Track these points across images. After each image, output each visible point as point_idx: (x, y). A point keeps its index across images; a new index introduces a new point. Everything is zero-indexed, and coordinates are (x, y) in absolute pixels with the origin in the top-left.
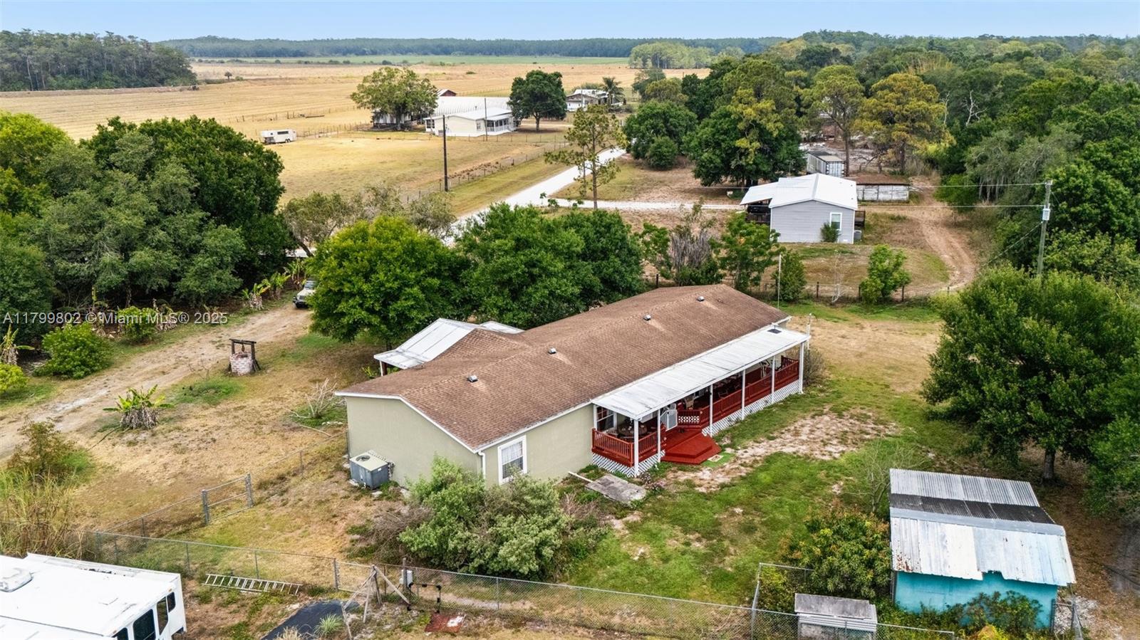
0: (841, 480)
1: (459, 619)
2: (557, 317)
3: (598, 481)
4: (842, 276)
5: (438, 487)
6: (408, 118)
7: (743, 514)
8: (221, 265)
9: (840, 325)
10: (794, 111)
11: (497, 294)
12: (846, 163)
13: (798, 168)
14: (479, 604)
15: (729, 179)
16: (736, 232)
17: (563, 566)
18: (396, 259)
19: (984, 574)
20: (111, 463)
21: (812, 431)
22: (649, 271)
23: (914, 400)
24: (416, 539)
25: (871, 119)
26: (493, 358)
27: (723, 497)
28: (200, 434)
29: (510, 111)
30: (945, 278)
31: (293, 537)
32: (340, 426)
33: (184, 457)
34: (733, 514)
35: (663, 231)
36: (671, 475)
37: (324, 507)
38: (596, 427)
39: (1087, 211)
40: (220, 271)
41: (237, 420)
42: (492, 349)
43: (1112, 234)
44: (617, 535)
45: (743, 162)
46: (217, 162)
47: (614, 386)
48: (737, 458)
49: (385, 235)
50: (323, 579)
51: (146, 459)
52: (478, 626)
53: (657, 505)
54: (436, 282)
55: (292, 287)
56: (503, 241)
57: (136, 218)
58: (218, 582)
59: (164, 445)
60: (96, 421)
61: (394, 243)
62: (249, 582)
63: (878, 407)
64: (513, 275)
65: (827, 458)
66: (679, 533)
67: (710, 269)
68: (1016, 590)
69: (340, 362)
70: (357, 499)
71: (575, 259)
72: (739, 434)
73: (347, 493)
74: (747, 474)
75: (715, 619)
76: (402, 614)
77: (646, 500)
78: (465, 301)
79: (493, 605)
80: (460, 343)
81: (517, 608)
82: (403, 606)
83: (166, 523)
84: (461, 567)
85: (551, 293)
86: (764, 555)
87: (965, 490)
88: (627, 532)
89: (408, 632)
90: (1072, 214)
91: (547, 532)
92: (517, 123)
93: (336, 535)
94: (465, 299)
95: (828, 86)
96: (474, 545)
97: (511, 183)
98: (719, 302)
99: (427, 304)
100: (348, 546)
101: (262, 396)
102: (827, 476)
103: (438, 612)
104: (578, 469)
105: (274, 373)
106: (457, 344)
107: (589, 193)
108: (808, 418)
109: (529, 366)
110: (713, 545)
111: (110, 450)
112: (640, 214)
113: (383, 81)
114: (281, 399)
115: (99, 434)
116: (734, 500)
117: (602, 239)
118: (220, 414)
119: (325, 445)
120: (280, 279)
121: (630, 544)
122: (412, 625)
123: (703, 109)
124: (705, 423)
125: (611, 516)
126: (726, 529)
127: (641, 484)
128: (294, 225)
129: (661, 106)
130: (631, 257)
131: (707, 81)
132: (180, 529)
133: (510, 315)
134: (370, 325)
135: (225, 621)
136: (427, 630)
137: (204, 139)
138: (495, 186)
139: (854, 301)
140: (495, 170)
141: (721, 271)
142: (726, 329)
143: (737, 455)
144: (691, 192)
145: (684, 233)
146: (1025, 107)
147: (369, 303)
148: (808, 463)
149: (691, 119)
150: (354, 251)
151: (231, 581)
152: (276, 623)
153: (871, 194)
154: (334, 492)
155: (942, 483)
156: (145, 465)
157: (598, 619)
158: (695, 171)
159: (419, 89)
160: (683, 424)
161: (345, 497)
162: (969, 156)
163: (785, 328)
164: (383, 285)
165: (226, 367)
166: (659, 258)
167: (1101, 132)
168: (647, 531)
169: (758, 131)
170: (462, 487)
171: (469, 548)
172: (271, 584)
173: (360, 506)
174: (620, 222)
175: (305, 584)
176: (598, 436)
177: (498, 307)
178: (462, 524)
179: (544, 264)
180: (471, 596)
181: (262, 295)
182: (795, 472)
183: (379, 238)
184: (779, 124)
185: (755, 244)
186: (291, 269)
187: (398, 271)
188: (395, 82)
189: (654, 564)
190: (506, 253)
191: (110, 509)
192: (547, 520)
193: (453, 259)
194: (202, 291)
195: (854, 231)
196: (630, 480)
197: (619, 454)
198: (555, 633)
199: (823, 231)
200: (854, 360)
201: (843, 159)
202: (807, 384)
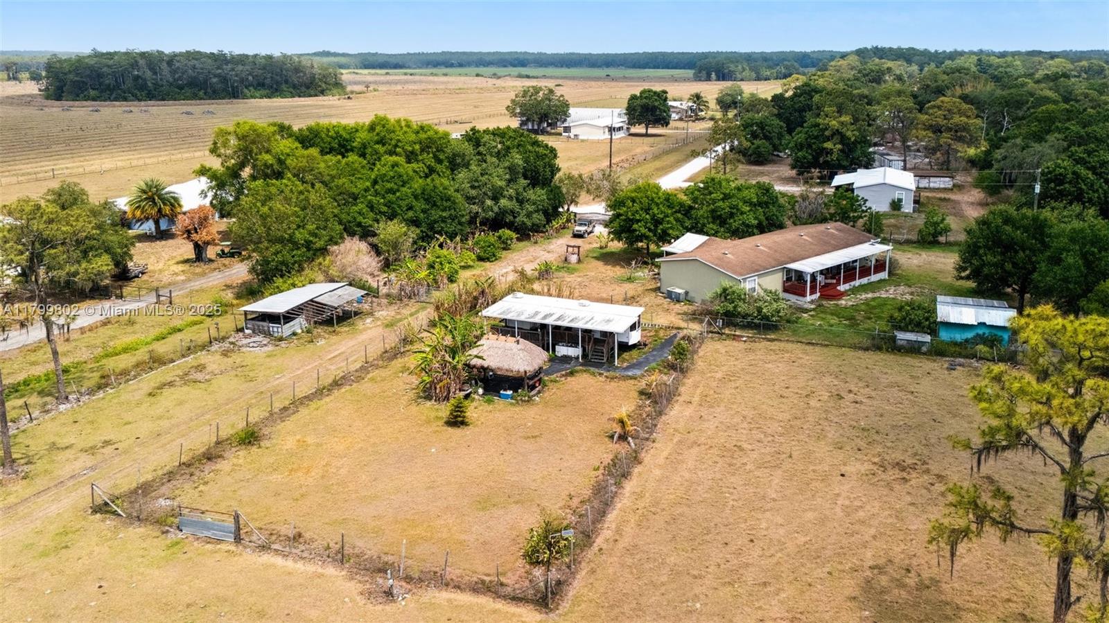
1: (745, 339)
4: (906, 230)
6: (545, 125)
9: (906, 253)
10: (866, 123)
11: (713, 223)
12: (905, 161)
13: (868, 165)
15: (817, 171)
16: (839, 198)
18: (661, 203)
19: (978, 323)
21: (895, 290)
25: (925, 130)
27: (854, 309)
29: (625, 120)
32: (643, 283)
34: (860, 313)
35: (791, 197)
36: (827, 301)
37: (661, 307)
38: (785, 277)
39: (1068, 189)
40: (537, 213)
43: (1083, 204)
44: (806, 318)
45: (828, 159)
48: (858, 298)
52: (754, 340)
53: (822, 310)
54: (679, 216)
57: (499, 182)
64: (721, 213)
65: (904, 300)
66: (835, 318)
68: (992, 331)
70: (674, 304)
71: (753, 206)
72: (857, 290)
74: (864, 302)
77: (816, 308)
80: (704, 243)
82: (719, 334)
87: (973, 302)
88: (810, 317)
90: (1058, 191)
92: (630, 129)
95: (891, 105)
97: (651, 172)
98: (837, 230)
101: (592, 271)
103: (735, 336)
105: (589, 264)
106: (702, 244)
108: (892, 286)
109: (749, 250)
110: (853, 322)
116: (859, 309)
117: (765, 196)
118: (579, 277)
120: (560, 221)
121: (813, 321)
122: (726, 339)
123: (788, 119)
124: (839, 284)
125: (800, 312)
126: (858, 318)
127: (812, 303)
129: (758, 117)
136: (733, 340)
139: (914, 242)
140: (634, 163)
142: (845, 242)
144: (789, 180)
145: (805, 198)
146: (1036, 123)
147: (648, 225)
148: (894, 300)
149: (783, 128)
150: (640, 198)
153: (924, 183)
154: (661, 302)
155: (962, 300)
158: (791, 165)
161: (668, 304)
162: (996, 156)
164: (655, 216)
165: (564, 259)
167: (1081, 140)
168: (820, 317)
169: (839, 137)
173: (678, 307)
176: (786, 285)
179: (739, 207)
181: (556, 229)
184: (855, 132)
185: (852, 205)
187: (662, 209)
189: (826, 326)
190: (718, 201)
194: (529, 224)
195: (913, 205)
196: (807, 301)
197: (798, 291)
199: (891, 203)
201: (903, 158)
202: (890, 273)
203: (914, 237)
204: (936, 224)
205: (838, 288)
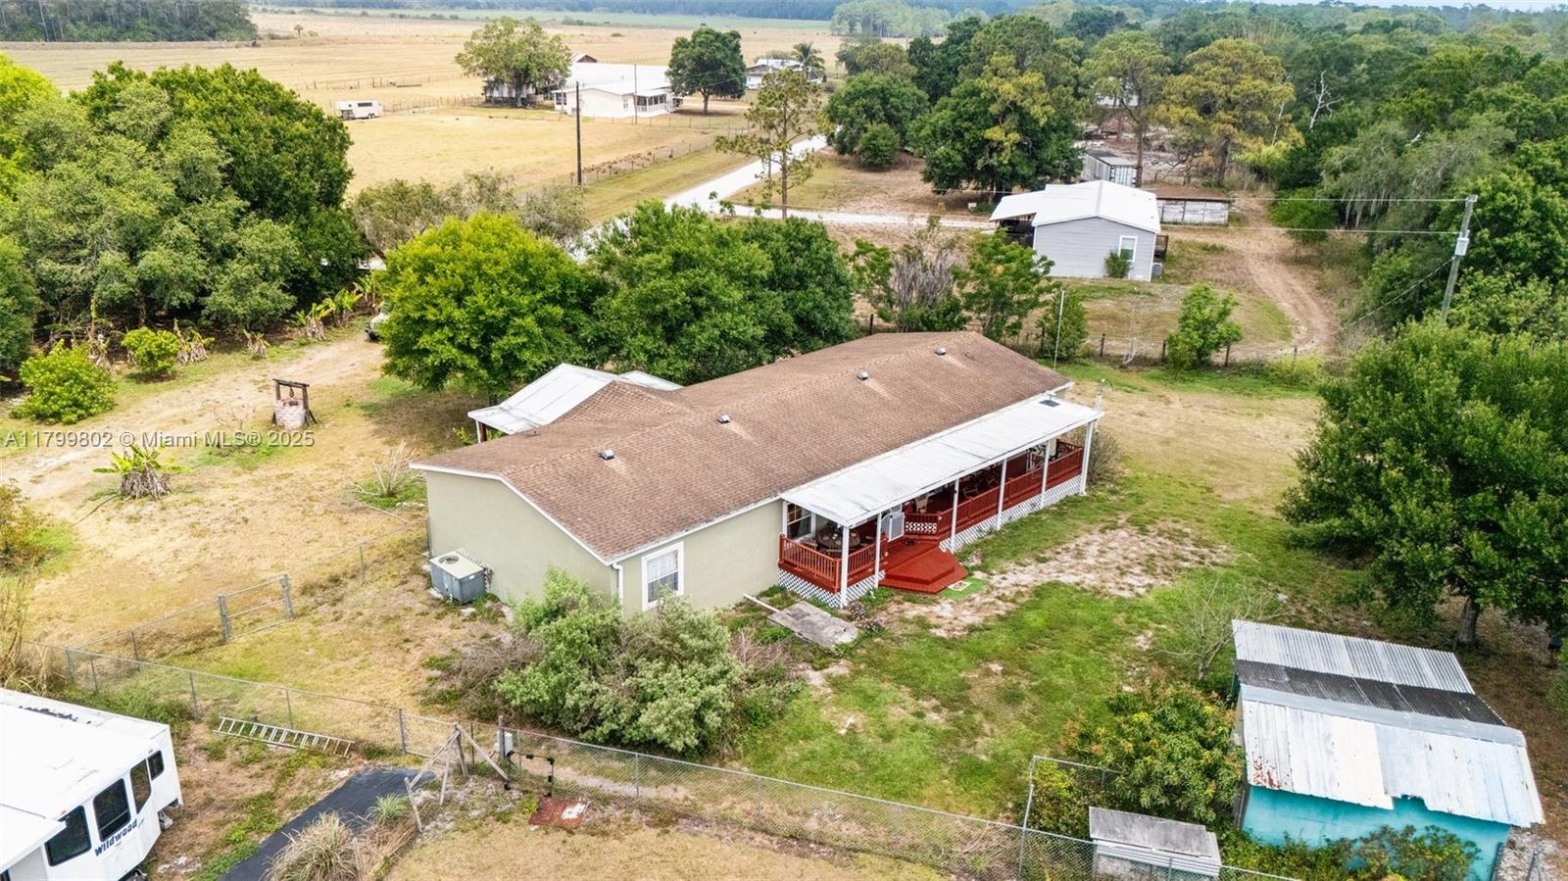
0: (1149, 628)
1: (579, 808)
2: (730, 369)
3: (786, 611)
4: (1136, 328)
5: (554, 613)
6: (531, 91)
7: (1004, 673)
8: (268, 276)
9: (1135, 397)
10: (1071, 89)
11: (645, 333)
12: (1139, 168)
13: (1069, 174)
14: (609, 787)
15: (972, 186)
16: (989, 257)
17: (734, 737)
18: (502, 276)
19: (1395, 800)
20: (103, 545)
21: (1102, 552)
22: (862, 309)
23: (1251, 513)
24: (518, 687)
25: (1183, 105)
26: (638, 425)
27: (971, 645)
28: (227, 511)
29: (669, 84)
30: (1286, 336)
31: (346, 668)
32: (420, 509)
33: (202, 542)
34: (988, 673)
35: (884, 253)
36: (893, 608)
37: (392, 626)
38: (785, 532)
39: (1521, 245)
40: (265, 284)
41: (279, 493)
42: (637, 412)
43: (1554, 281)
44: (815, 695)
45: (994, 161)
46: (255, 130)
47: (814, 475)
48: (992, 587)
49: (485, 239)
50: (384, 734)
51: (151, 541)
52: (607, 821)
53: (874, 653)
54: (558, 311)
55: (365, 309)
56: (654, 256)
57: (144, 204)
58: (235, 729)
59: (177, 523)
60: (88, 485)
61: (498, 253)
62: (280, 733)
63: (1199, 521)
64: (668, 306)
65: (1126, 594)
66: (907, 697)
67: (951, 310)
68: (1442, 825)
69: (426, 418)
70: (439, 617)
71: (758, 286)
72: (993, 550)
73: (425, 608)
74: (1009, 613)
75: (962, 833)
76: (497, 794)
77: (858, 643)
78: (600, 341)
79: (629, 790)
80: (590, 401)
81: (666, 797)
82: (500, 783)
83: (170, 636)
84: (584, 730)
85: (724, 335)
86: (1036, 738)
87: (1353, 659)
88: (829, 690)
89: (505, 822)
90: (1496, 247)
91: (712, 689)
92: (678, 102)
93: (408, 668)
94: (599, 337)
95: (1121, 56)
96: (606, 700)
97: (667, 182)
98: (968, 357)
99: (545, 343)
100: (425, 686)
101: (316, 460)
102: (1128, 621)
103: (549, 795)
104: (758, 591)
105: (336, 429)
106: (586, 401)
107: (776, 197)
108: (1096, 531)
109: (690, 439)
110: (959, 718)
111: (104, 527)
112: (845, 230)
113: (498, 37)
114: (342, 466)
115: (90, 503)
116: (989, 651)
117: (798, 259)
118: (257, 483)
119: (398, 536)
120: (348, 299)
121: (834, 709)
122: (510, 812)
123: (936, 86)
124: (945, 533)
125: (805, 665)
126: (978, 695)
127: (850, 619)
128: (366, 224)
129: (878, 80)
130: (839, 287)
131: (944, 47)
132: (190, 646)
133: (664, 363)
134: (464, 368)
135: (241, 789)
136: (531, 822)
137: (239, 97)
138: (647, 185)
139: (1154, 364)
140: (647, 164)
141: (965, 313)
142: (978, 397)
143: (992, 582)
144: (920, 202)
145: (912, 255)
146: (1420, 90)
147: (462, 337)
148: (1098, 601)
149: (920, 100)
150: (442, 262)
151: (254, 729)
152: (313, 798)
153: (1174, 212)
154: (407, 605)
155: (1316, 647)
156: (148, 551)
157: (785, 822)
158: (925, 172)
159: (547, 50)
160: (912, 533)
161: (423, 614)
162: (1330, 160)
163: (1063, 398)
164: (482, 313)
165: (270, 418)
166: (877, 290)
167: (1544, 128)
168: (860, 691)
169: (1017, 118)
170: (587, 617)
171: (596, 706)
172: (311, 738)
173: (443, 628)
174: (823, 235)
175: (359, 741)
176: (787, 546)
177: (646, 352)
178: (586, 671)
179: (715, 291)
180: (599, 772)
181: (323, 319)
182: (1080, 613)
183: (477, 245)
184: (1048, 108)
185: (1017, 275)
186: (363, 286)
187: (505, 292)
188: (514, 40)
189: (870, 742)
190: (660, 272)
191: (96, 612)
192: (712, 671)
193: (583, 280)
194: (240, 311)
195: (1152, 264)
196: (834, 613)
197: (817, 572)
198: (720, 838)
199: (1107, 262)
200: (1159, 449)
201: (1135, 162)
202: (1090, 481)
203: (1154, 349)
204: (1205, 325)
205: (944, 546)
